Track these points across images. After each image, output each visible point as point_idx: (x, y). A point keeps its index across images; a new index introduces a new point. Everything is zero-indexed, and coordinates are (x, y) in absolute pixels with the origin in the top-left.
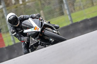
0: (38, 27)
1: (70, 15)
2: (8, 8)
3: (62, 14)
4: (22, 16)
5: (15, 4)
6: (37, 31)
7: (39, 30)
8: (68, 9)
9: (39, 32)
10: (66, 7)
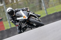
0: (26, 16)
1: (46, 9)
2: (7, 5)
3: (41, 9)
4: (16, 9)
5: (11, 3)
6: (25, 18)
7: (27, 18)
8: (45, 6)
9: (26, 19)
10: (43, 5)
